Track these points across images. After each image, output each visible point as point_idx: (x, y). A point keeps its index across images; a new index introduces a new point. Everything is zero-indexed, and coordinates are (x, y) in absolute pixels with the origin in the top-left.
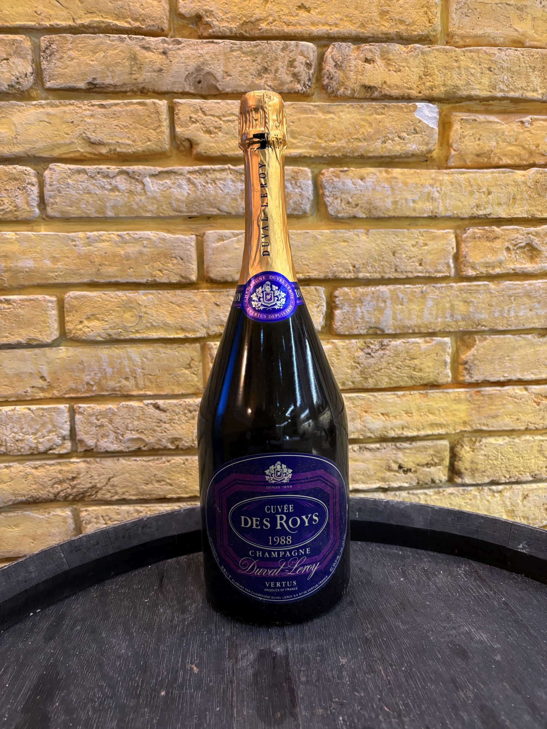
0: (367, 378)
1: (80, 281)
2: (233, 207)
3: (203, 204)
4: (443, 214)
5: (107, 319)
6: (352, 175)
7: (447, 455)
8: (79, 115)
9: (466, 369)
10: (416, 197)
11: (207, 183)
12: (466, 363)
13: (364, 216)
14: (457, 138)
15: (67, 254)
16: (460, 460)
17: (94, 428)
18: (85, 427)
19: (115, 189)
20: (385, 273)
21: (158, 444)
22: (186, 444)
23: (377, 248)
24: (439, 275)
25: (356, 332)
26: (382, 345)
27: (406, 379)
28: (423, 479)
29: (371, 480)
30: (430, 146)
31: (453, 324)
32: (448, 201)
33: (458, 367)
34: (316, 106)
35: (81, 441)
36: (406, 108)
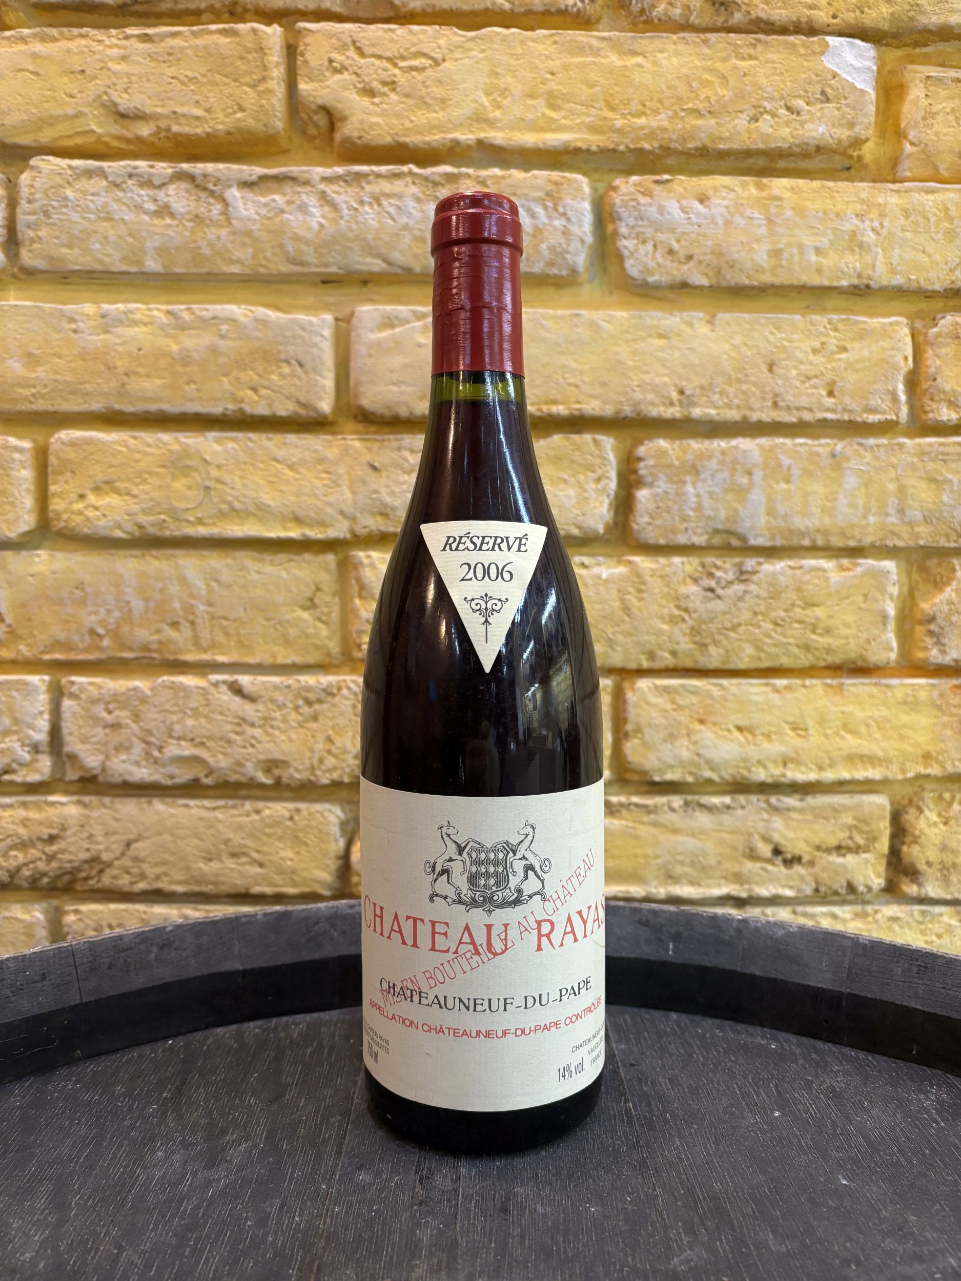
0: (705, 645)
1: (84, 408)
2: (416, 256)
3: (351, 249)
4: (885, 282)
5: (135, 492)
6: (681, 190)
7: (884, 828)
8: (97, 56)
9: (931, 633)
10: (824, 242)
11: (362, 203)
12: (932, 619)
13: (705, 282)
14: (919, 116)
15: (58, 349)
16: (915, 842)
17: (99, 730)
18: (81, 727)
19: (164, 211)
20: (751, 409)
21: (235, 772)
22: (297, 776)
23: (733, 354)
24: (873, 418)
25: (682, 539)
26: (742, 572)
27: (795, 650)
28: (828, 881)
29: (710, 877)
30: (857, 129)
31: (903, 530)
32: (897, 251)
33: (912, 629)
34: (603, 39)
35: (73, 758)
36: (804, 46)
